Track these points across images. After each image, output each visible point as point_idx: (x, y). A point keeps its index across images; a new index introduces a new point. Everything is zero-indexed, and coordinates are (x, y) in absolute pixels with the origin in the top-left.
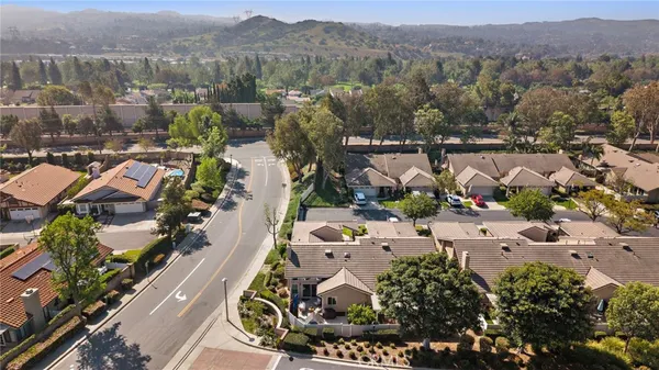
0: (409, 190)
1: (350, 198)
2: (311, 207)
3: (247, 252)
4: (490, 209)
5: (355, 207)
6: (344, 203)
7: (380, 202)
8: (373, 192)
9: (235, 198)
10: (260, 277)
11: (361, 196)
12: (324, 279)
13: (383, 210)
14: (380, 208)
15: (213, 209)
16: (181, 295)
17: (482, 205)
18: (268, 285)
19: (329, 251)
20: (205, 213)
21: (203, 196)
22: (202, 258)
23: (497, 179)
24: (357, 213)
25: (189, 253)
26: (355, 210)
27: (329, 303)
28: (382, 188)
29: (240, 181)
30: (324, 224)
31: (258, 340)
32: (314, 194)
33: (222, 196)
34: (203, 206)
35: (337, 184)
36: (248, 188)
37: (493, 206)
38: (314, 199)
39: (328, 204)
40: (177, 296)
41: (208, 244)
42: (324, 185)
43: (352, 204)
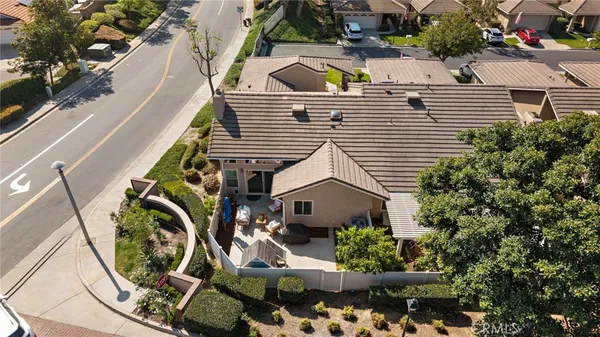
0: (426, 19)
1: (339, 30)
2: (279, 41)
3: (166, 106)
4: (547, 48)
5: (346, 43)
6: (328, 37)
7: (382, 37)
8: (372, 23)
9: (171, 29)
10: (178, 149)
11: (355, 27)
12: (288, 164)
13: (388, 49)
14: (384, 45)
15: (135, 42)
16: (21, 183)
17: (534, 43)
18: (188, 165)
19: (299, 107)
20: (120, 46)
21: (121, 22)
22: (89, 113)
23: (555, 6)
24: (349, 51)
25: (72, 105)
26: (345, 48)
27: (298, 210)
28: (386, 16)
29: (185, 9)
30: (295, 59)
31: (138, 294)
32: (285, 22)
33: (155, 25)
34: (118, 35)
35: (319, 14)
36: (193, 17)
37: (550, 44)
38: (284, 30)
39: (306, 39)
40: (14, 185)
41: (109, 91)
42: (299, 11)
43: (341, 39)
